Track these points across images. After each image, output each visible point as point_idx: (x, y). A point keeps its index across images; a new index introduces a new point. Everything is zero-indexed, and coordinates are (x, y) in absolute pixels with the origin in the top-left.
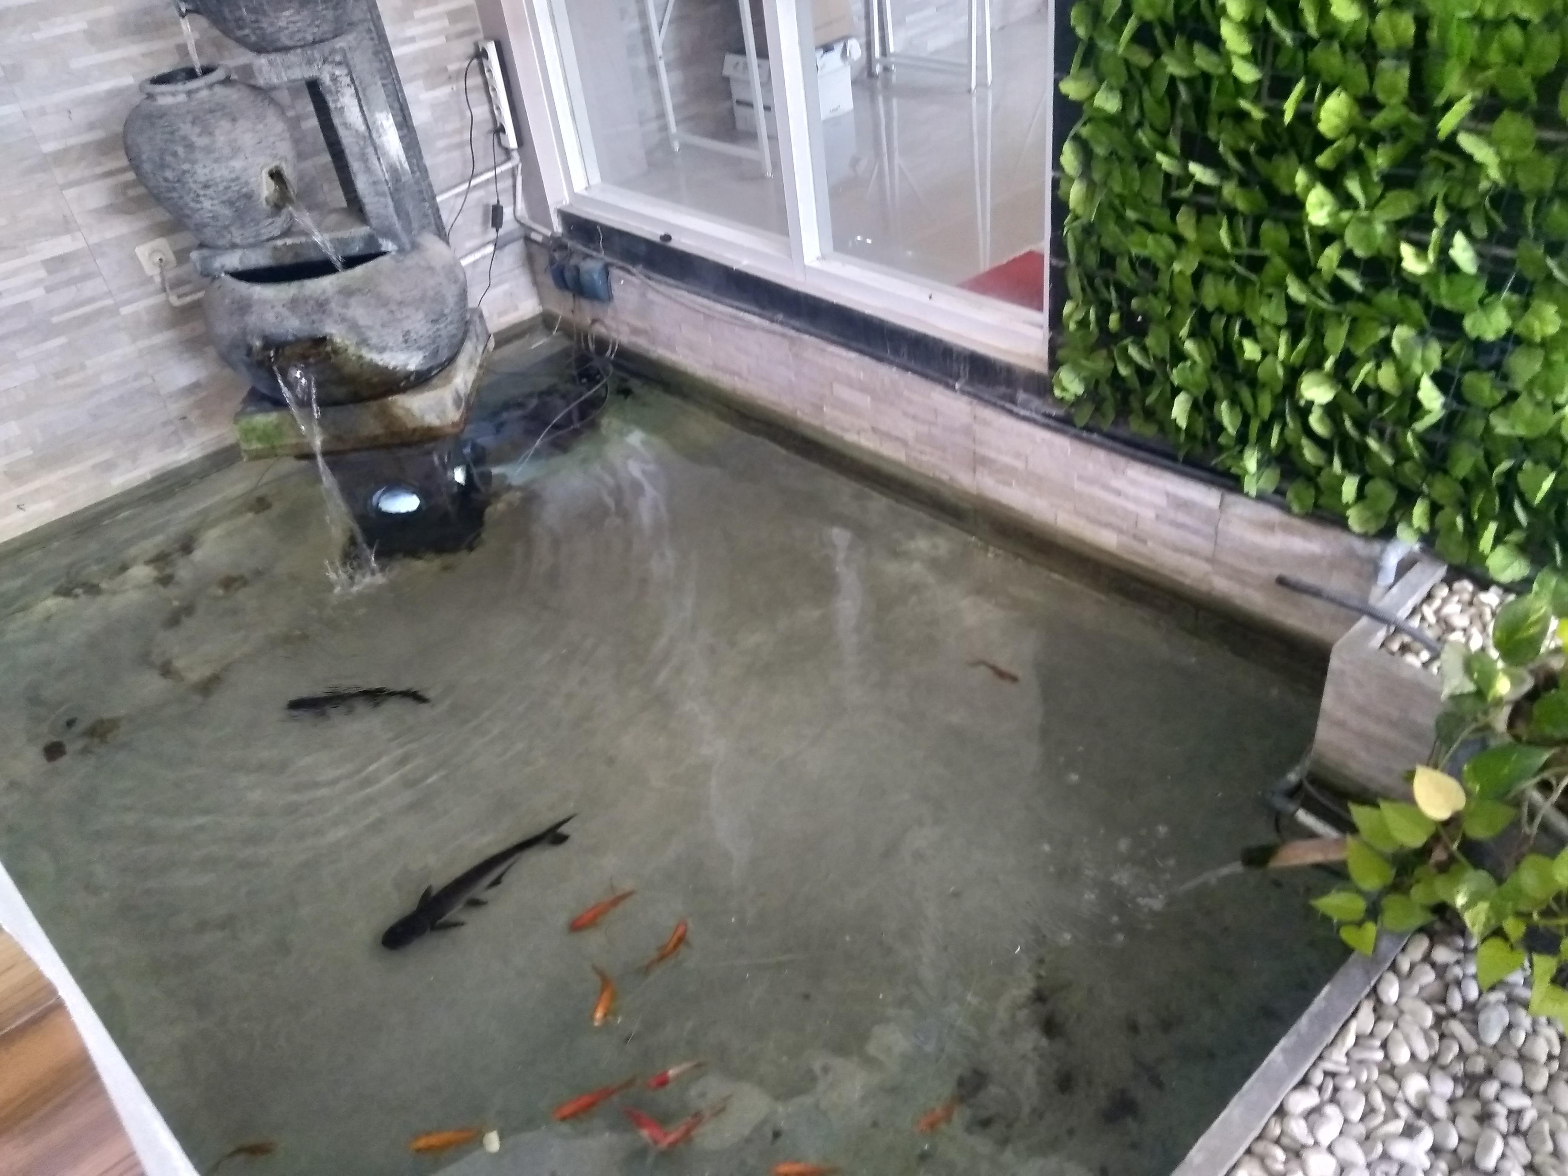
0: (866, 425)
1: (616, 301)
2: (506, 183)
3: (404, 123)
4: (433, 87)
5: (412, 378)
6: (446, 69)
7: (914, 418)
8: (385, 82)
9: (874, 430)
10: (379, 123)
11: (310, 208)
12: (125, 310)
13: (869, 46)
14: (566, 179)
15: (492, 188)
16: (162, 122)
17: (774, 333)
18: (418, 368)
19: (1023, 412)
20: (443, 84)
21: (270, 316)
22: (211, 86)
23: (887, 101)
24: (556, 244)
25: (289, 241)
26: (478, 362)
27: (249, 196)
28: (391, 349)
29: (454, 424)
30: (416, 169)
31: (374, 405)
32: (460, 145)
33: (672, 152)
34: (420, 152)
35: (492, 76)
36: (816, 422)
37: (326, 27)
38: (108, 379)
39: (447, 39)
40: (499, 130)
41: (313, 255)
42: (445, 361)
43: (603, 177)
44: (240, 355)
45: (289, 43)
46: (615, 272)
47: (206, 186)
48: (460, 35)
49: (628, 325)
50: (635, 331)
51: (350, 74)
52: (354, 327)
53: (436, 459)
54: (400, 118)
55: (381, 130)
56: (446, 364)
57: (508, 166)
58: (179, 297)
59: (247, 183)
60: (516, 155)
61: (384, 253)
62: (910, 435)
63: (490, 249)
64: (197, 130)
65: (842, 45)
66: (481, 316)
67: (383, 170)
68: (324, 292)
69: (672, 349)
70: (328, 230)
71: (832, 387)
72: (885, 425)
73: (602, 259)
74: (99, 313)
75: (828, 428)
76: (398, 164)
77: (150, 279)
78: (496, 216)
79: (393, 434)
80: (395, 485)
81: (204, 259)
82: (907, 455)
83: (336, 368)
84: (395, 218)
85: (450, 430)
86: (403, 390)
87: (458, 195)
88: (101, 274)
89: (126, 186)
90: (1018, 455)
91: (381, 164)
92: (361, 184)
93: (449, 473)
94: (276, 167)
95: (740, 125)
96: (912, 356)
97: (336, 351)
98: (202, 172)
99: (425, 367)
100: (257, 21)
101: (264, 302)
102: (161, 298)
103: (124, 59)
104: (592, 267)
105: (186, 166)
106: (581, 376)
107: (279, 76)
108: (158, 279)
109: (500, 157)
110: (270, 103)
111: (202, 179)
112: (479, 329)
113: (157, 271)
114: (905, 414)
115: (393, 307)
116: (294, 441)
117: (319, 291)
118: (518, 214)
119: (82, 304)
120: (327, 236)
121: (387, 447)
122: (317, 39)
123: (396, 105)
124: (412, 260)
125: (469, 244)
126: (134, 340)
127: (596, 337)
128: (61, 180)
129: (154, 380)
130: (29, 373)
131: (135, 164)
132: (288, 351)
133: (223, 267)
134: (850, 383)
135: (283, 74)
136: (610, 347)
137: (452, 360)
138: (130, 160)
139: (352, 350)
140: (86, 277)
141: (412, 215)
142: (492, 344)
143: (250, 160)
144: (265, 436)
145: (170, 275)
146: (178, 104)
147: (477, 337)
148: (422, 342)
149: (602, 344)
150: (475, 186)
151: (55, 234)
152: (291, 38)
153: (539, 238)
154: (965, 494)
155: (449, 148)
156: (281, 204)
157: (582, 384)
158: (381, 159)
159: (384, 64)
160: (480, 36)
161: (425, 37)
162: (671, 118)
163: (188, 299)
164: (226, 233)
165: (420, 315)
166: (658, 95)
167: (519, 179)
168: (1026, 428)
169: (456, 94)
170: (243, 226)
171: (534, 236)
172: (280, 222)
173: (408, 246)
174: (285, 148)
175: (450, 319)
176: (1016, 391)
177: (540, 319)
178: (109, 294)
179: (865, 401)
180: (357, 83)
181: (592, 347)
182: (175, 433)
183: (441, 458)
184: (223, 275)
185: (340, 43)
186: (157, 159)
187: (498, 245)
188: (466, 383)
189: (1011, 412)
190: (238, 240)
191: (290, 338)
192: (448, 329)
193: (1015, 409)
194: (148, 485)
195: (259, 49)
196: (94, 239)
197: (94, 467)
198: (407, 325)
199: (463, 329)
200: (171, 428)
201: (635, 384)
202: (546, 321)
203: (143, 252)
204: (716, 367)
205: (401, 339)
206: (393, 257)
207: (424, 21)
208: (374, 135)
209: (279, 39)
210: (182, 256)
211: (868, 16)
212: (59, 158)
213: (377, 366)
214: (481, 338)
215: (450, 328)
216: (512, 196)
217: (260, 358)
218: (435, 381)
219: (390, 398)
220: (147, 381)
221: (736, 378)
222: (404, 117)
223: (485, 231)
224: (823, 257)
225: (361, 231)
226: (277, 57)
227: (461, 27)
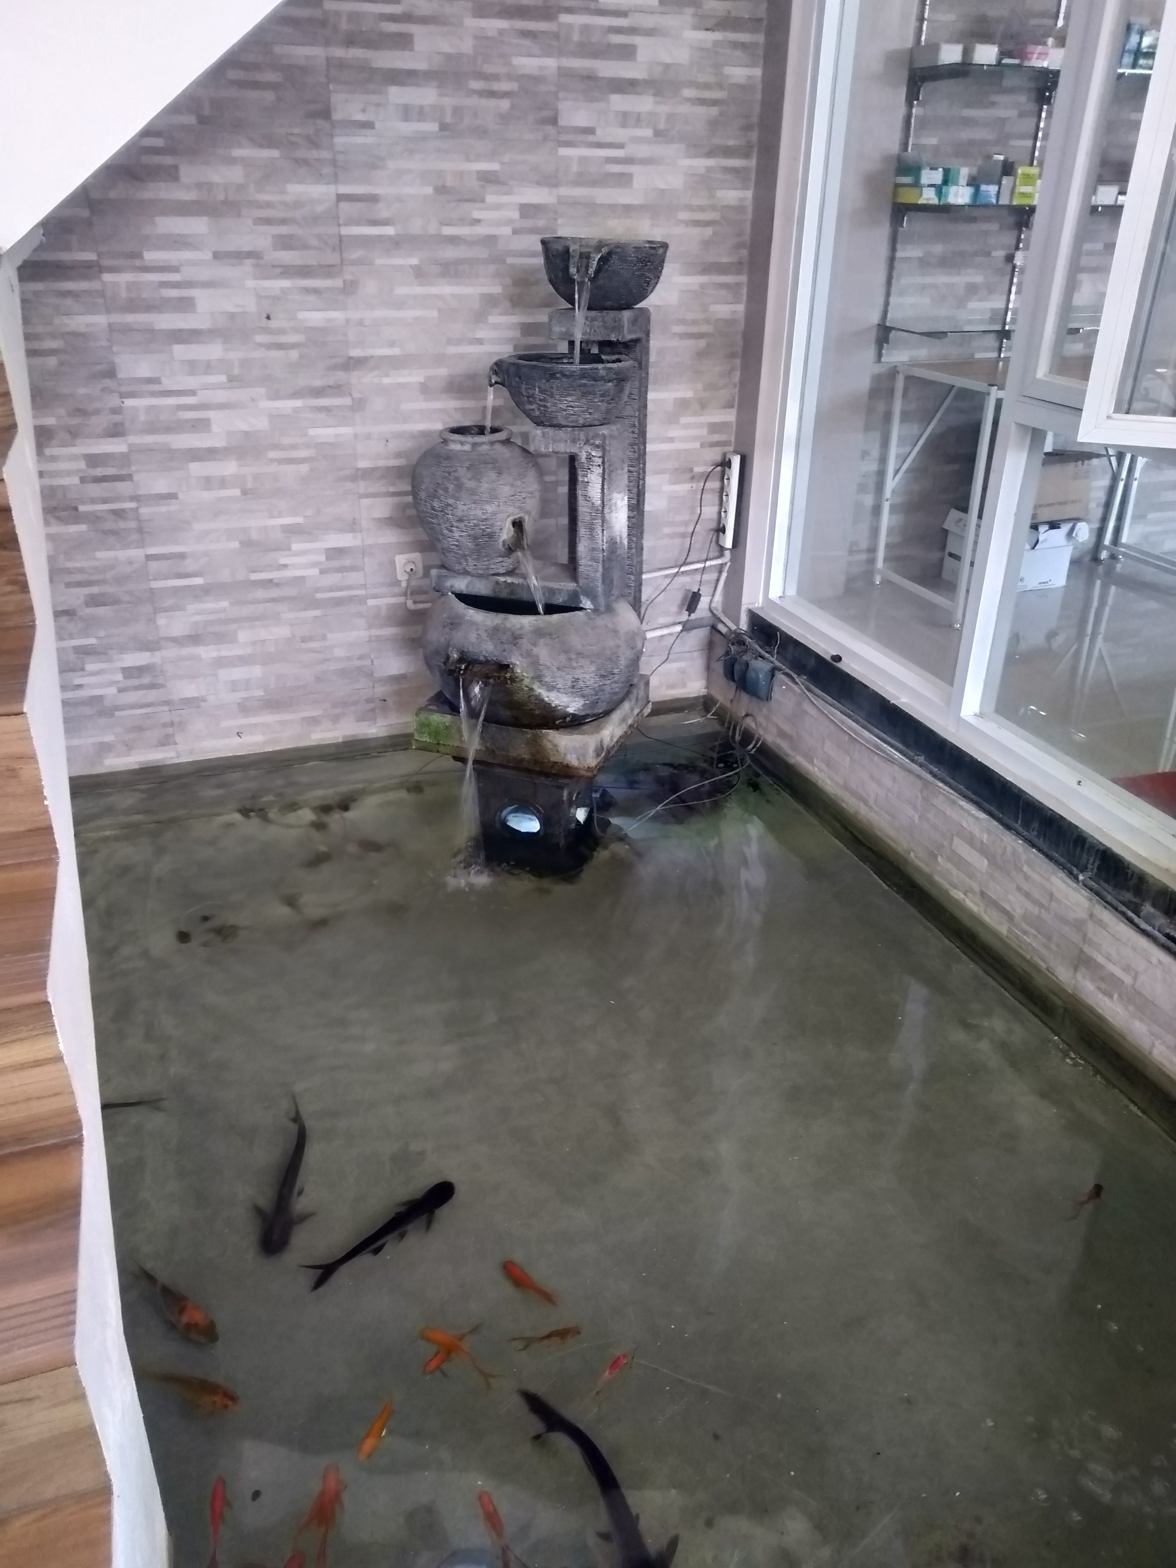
0: (977, 888)
1: (773, 703)
2: (711, 576)
3: (637, 507)
4: (676, 482)
5: (568, 719)
6: (691, 470)
7: (1027, 895)
8: (631, 469)
9: (983, 894)
10: (614, 501)
11: (536, 557)
12: (371, 602)
13: (1100, 533)
14: (764, 587)
15: (698, 577)
16: (445, 463)
17: (910, 771)
18: (577, 713)
19: (1144, 925)
20: (685, 482)
21: (473, 637)
22: (492, 443)
23: (1105, 588)
24: (738, 639)
25: (509, 580)
26: (630, 722)
27: (491, 536)
28: (559, 690)
29: (589, 769)
30: (634, 545)
31: (529, 733)
32: (683, 535)
33: (873, 583)
34: (642, 533)
35: (729, 484)
36: (927, 870)
37: (597, 416)
38: (339, 652)
39: (702, 445)
40: (722, 530)
41: (525, 596)
42: (601, 714)
43: (799, 592)
44: (439, 661)
45: (563, 423)
46: (779, 676)
47: (460, 520)
48: (713, 445)
49: (778, 726)
50: (782, 734)
51: (603, 457)
52: (535, 663)
53: (565, 794)
54: (634, 502)
55: (613, 508)
56: (601, 716)
57: (719, 561)
58: (415, 602)
59: (492, 525)
60: (727, 554)
61: (581, 609)
62: (1018, 912)
63: (679, 628)
64: (469, 475)
65: (1071, 525)
66: (647, 683)
67: (603, 541)
68: (521, 628)
69: (811, 762)
70: (543, 579)
71: (952, 840)
72: (995, 891)
73: (772, 662)
74: (351, 599)
75: (937, 878)
76: (618, 538)
77: (398, 583)
78: (692, 601)
79: (536, 762)
80: (525, 807)
81: (440, 577)
82: (1010, 931)
83: (509, 693)
84: (599, 583)
85: (584, 773)
86: (556, 728)
87: (666, 576)
88: (364, 570)
89: (406, 506)
90: (1127, 969)
91: (603, 535)
92: (582, 548)
93: (572, 810)
94: (520, 517)
95: (945, 575)
96: (1042, 834)
97: (513, 680)
98: (461, 508)
99: (583, 713)
100: (544, 400)
101: (473, 623)
102: (401, 600)
103: (440, 410)
104: (760, 667)
105: (451, 501)
106: (720, 760)
107: (546, 447)
108: (404, 584)
109: (714, 552)
110: (533, 466)
111: (460, 513)
112: (641, 693)
113: (406, 577)
114: (1019, 889)
115: (573, 656)
116: (456, 744)
117: (518, 626)
118: (713, 605)
119: (341, 589)
120: (542, 583)
121: (528, 771)
122: (587, 424)
123: (635, 490)
124: (600, 621)
125: (662, 620)
126: (370, 627)
127: (745, 728)
128: (362, 490)
129: (372, 664)
130: (282, 632)
131: (414, 493)
132: (477, 668)
133: (452, 586)
134: (971, 841)
135: (551, 446)
136: (754, 742)
137: (607, 713)
138: (413, 487)
139: (526, 682)
140: (353, 568)
141: (615, 583)
142: (648, 710)
143: (501, 508)
144: (435, 733)
145: (414, 583)
146: (464, 451)
147: (637, 699)
148: (587, 691)
149: (748, 737)
150: (683, 572)
151: (342, 531)
152: (566, 418)
153: (723, 630)
154: (1059, 990)
155: (672, 536)
156: (513, 548)
157: (717, 767)
158: (605, 532)
159: (636, 455)
160: (731, 449)
161: (682, 439)
162: (881, 554)
163: (421, 606)
164: (462, 561)
165: (593, 668)
166: (874, 532)
167: (724, 575)
168: (1143, 942)
169: (692, 492)
170: (477, 559)
171: (721, 627)
172: (508, 563)
173: (602, 609)
174: (533, 504)
175: (616, 679)
176: (1143, 900)
177: (702, 700)
178: (365, 586)
179: (981, 863)
180: (606, 466)
181: (738, 738)
182: (373, 710)
183: (570, 795)
184: (450, 594)
185: (604, 431)
186: (431, 490)
187: (687, 627)
188: (612, 737)
189: (1131, 921)
190: (470, 569)
191: (482, 658)
192: (612, 686)
193: (1136, 919)
194: (337, 745)
195: (539, 423)
196: (369, 541)
197: (304, 719)
198: (579, 674)
199: (626, 690)
200: (372, 705)
201: (765, 780)
202: (706, 703)
203: (401, 560)
204: (846, 787)
205: (569, 684)
206: (587, 614)
207: (687, 426)
208: (606, 510)
209: (556, 417)
210: (427, 570)
211: (1108, 505)
212: (366, 474)
213: (543, 700)
214: (640, 702)
215: (614, 685)
216: (713, 589)
217: (453, 668)
218: (585, 727)
219: (544, 731)
220: (367, 662)
221: (862, 804)
222: (638, 501)
223: (679, 613)
224: (981, 715)
225: (571, 586)
226: (550, 431)
227: (716, 438)
